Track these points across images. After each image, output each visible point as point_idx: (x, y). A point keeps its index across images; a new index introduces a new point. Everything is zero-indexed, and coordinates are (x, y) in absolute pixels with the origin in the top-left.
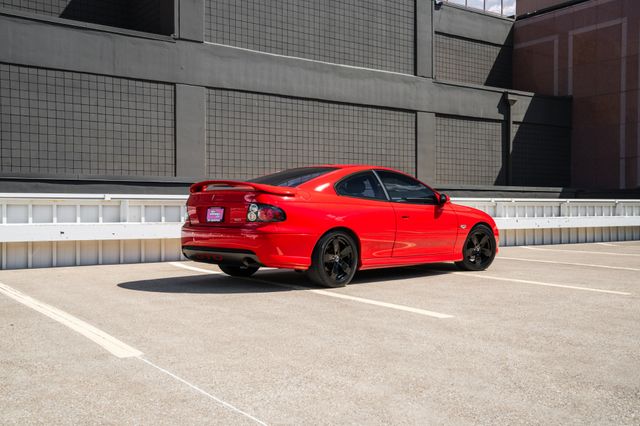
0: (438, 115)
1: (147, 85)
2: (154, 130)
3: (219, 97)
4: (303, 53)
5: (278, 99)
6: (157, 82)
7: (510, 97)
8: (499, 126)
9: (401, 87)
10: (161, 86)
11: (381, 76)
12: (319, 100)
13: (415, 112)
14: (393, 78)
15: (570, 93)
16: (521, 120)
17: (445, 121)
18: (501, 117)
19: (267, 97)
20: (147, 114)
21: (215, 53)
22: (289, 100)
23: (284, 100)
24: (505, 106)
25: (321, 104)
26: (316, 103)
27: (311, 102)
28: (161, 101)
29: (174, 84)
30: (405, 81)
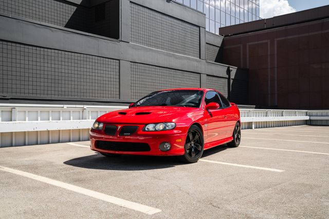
0: (207, 75)
1: (110, 60)
2: (112, 80)
3: (134, 66)
4: (163, 48)
5: (155, 67)
6: (113, 59)
7: (231, 69)
8: (227, 80)
9: (195, 64)
10: (115, 61)
11: (189, 59)
12: (168, 68)
13: (200, 74)
14: (193, 60)
15: (248, 68)
16: (233, 78)
17: (210, 78)
18: (227, 76)
19: (151, 66)
20: (110, 73)
21: (134, 47)
22: (158, 68)
23: (157, 68)
24: (229, 72)
25: (169, 70)
26: (167, 69)
27: (166, 69)
28: (114, 67)
29: (119, 60)
30: (197, 61)
